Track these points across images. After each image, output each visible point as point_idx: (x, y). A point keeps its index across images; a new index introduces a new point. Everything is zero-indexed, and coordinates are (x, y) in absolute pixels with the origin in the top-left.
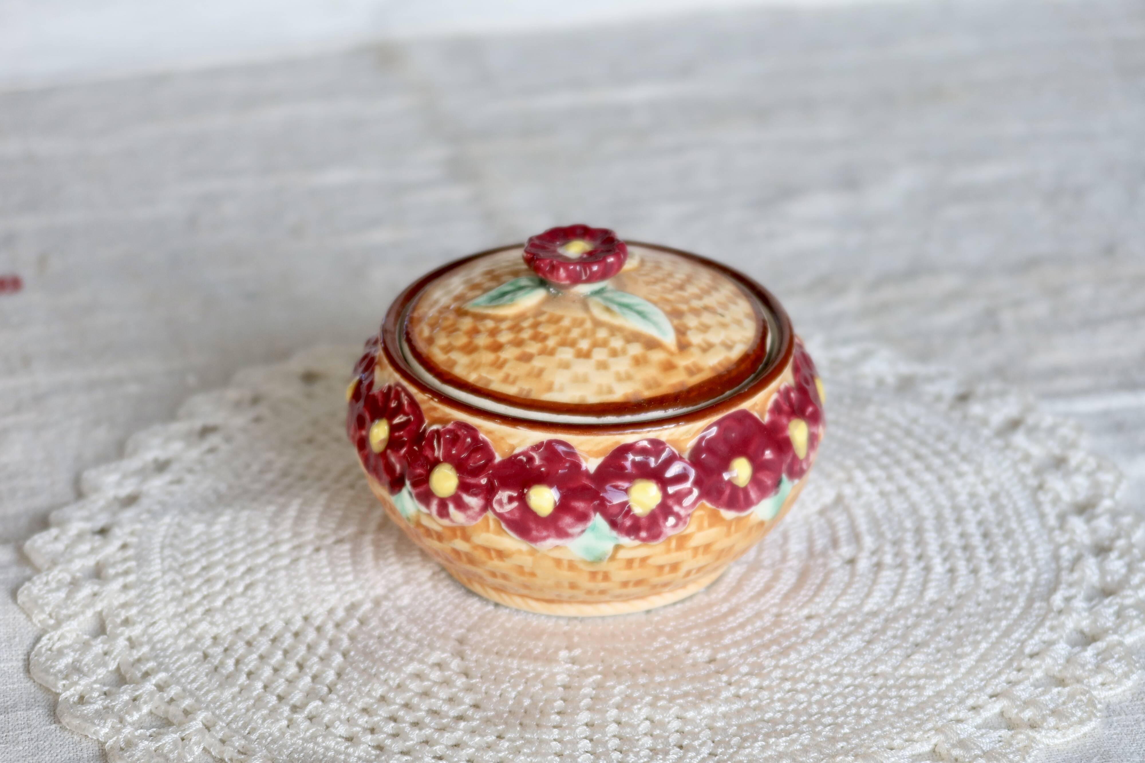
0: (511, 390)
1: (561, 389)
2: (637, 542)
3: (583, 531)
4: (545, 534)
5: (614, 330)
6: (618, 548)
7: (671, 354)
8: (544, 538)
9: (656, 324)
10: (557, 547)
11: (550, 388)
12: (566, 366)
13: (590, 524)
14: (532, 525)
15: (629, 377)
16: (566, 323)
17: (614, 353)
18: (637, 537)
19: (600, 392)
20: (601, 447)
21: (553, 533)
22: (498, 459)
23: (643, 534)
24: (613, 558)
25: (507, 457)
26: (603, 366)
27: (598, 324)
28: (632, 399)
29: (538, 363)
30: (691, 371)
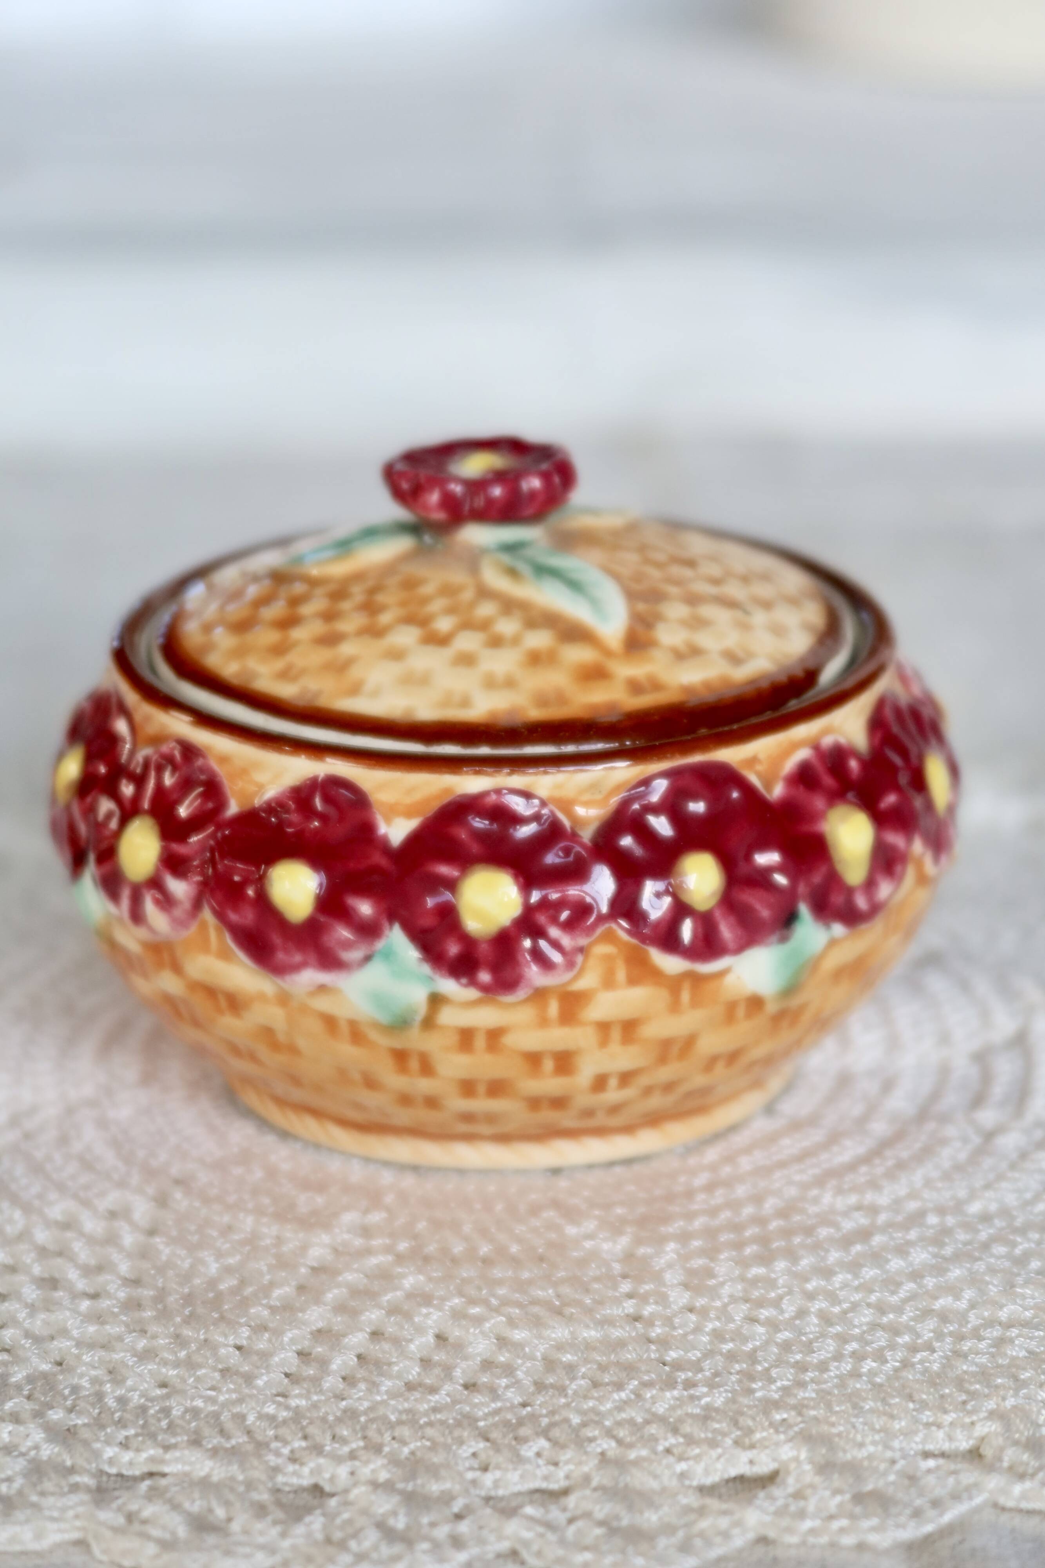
0: (286, 691)
1: (376, 693)
2: (472, 994)
3: (368, 959)
4: (298, 958)
5: (509, 605)
6: (436, 1000)
7: (607, 653)
8: (296, 968)
9: (595, 603)
10: (322, 989)
11: (355, 690)
12: (397, 655)
13: (380, 945)
14: (276, 939)
15: (510, 683)
16: (428, 589)
17: (496, 642)
18: (473, 982)
19: (446, 702)
20: (417, 796)
21: (312, 957)
22: (233, 809)
23: (485, 977)
24: (429, 1023)
25: (247, 807)
26: (466, 660)
27: (484, 593)
28: (504, 721)
29: (347, 649)
30: (635, 687)
